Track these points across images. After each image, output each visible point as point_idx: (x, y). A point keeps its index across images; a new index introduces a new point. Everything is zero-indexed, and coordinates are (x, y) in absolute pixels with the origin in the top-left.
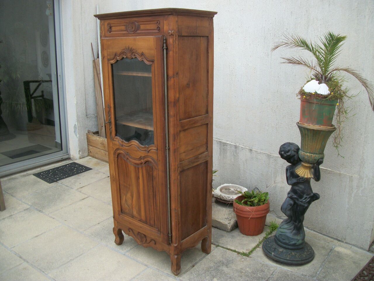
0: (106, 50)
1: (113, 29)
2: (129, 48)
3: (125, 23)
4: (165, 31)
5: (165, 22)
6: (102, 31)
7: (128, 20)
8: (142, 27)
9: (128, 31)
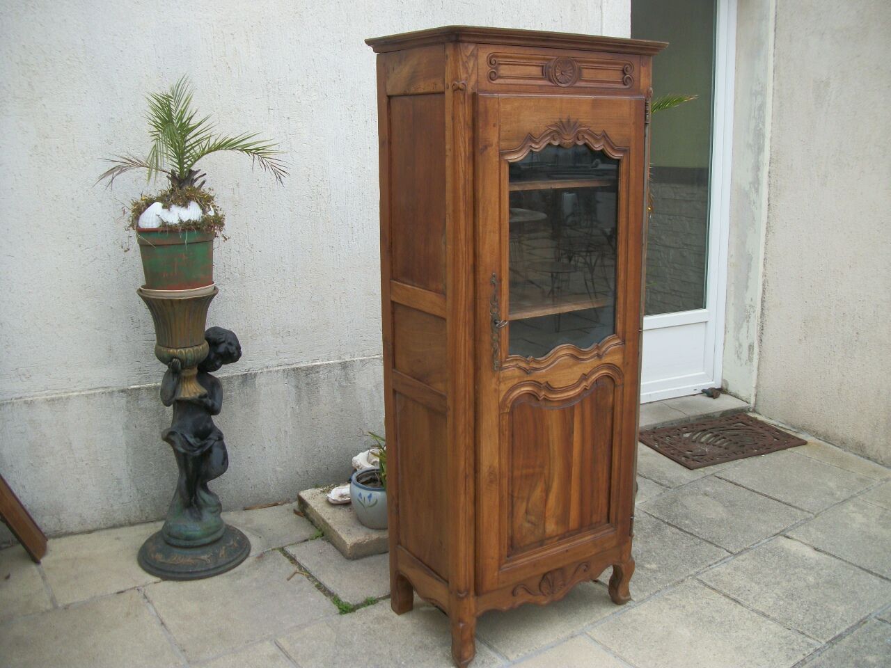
0: (494, 126)
1: (504, 70)
2: (569, 121)
3: (544, 59)
4: (641, 88)
5: (642, 68)
6: (467, 72)
7: (552, 55)
8: (587, 74)
9: (550, 81)
